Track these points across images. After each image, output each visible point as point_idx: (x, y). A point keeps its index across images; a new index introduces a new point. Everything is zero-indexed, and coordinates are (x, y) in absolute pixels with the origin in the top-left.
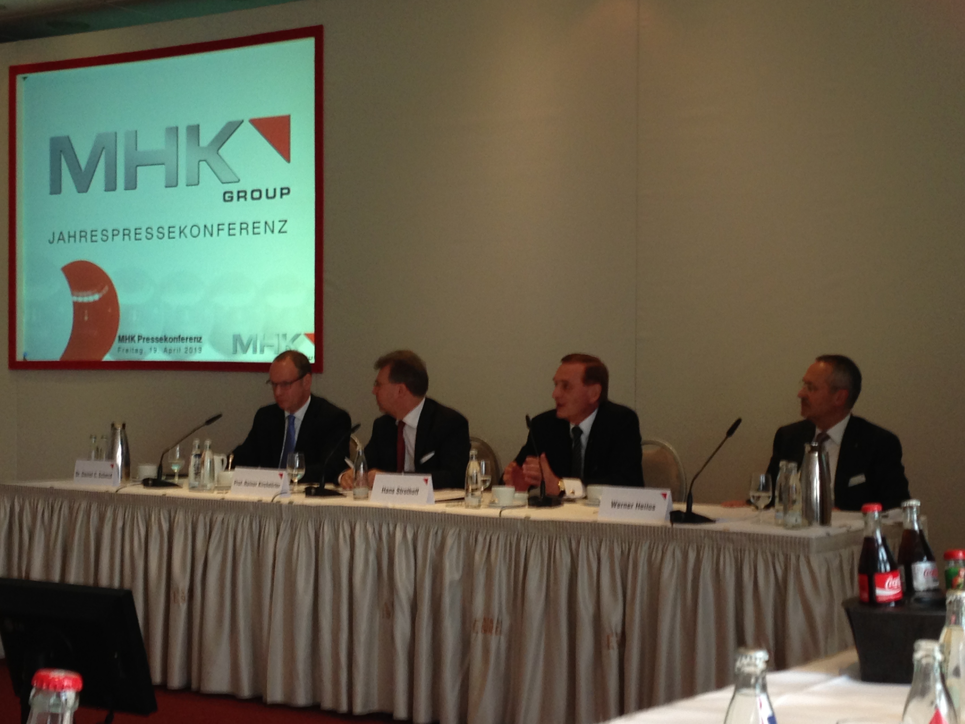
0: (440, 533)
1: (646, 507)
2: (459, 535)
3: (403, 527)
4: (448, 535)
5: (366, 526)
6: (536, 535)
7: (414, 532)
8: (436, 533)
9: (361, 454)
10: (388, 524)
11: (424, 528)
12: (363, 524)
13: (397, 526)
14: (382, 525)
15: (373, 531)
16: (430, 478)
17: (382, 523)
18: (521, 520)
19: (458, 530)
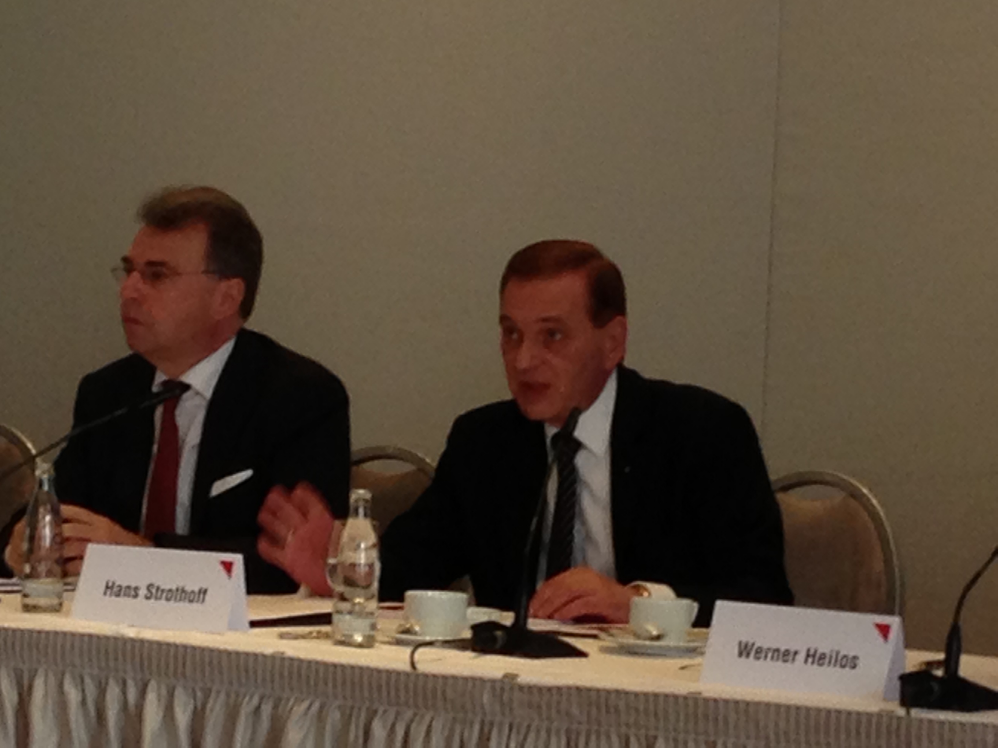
0: (267, 709)
1: (833, 661)
2: (321, 717)
3: (164, 692)
4: (288, 718)
5: (61, 685)
6: (533, 728)
7: (195, 708)
8: (257, 710)
9: (46, 488)
10: (124, 683)
11: (222, 696)
12: (52, 680)
13: (150, 688)
14: (107, 684)
15: (80, 698)
16: (237, 559)
17: (107, 679)
18: (493, 681)
19: (317, 705)
